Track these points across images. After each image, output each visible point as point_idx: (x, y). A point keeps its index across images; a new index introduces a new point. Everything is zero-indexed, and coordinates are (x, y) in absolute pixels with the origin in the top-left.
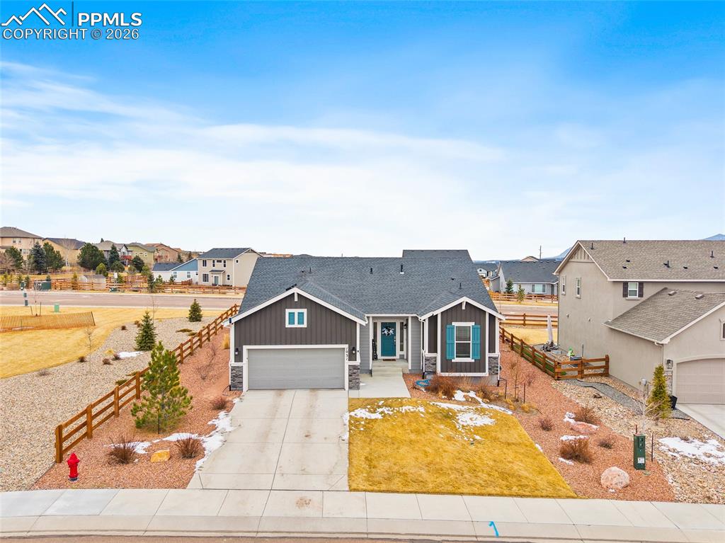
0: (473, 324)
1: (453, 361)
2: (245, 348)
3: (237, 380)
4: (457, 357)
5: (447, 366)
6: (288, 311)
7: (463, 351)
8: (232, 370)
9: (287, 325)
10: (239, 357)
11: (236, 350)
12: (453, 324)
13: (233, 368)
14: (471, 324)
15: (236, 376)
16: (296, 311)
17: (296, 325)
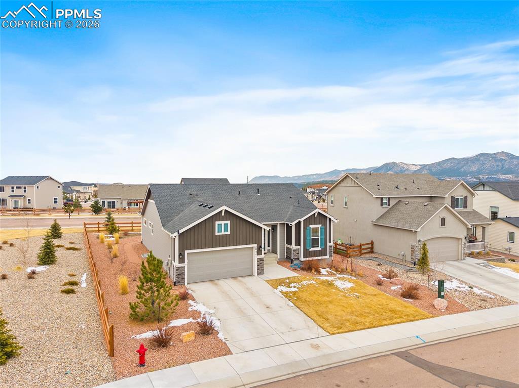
0: (321, 225)
1: (310, 250)
2: (186, 252)
3: (181, 277)
4: (312, 247)
5: (307, 253)
6: (217, 223)
7: (315, 243)
8: (177, 270)
9: (217, 233)
10: (182, 260)
11: (180, 254)
12: (310, 226)
13: (178, 269)
14: (319, 226)
15: (180, 274)
16: (223, 223)
17: (223, 233)
